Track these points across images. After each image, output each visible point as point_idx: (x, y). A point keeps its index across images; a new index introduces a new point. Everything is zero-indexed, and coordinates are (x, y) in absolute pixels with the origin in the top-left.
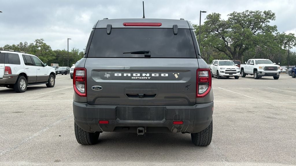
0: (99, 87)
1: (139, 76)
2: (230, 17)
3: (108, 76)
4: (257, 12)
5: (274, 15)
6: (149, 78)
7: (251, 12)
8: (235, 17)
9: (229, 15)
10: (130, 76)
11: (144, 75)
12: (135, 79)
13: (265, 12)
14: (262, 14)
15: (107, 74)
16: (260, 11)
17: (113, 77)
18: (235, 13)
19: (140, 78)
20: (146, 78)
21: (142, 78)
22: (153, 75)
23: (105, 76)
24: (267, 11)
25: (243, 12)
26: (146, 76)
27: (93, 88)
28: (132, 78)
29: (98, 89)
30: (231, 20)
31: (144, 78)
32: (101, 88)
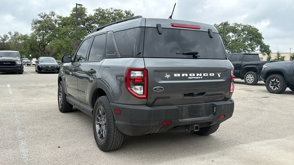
0: (160, 88)
1: (194, 76)
2: (96, 12)
3: (168, 77)
4: (119, 10)
5: (134, 15)
6: (201, 78)
7: (115, 11)
8: (100, 13)
9: (95, 10)
10: (187, 76)
11: (198, 75)
12: (191, 79)
13: (126, 12)
14: (123, 13)
15: (167, 75)
16: (122, 10)
17: (172, 78)
18: (100, 9)
19: (195, 78)
20: (199, 78)
21: (197, 78)
22: (204, 75)
23: (165, 77)
24: (128, 11)
25: (107, 10)
26: (199, 76)
27: (155, 89)
28: (189, 78)
29: (159, 90)
30: (97, 15)
31: (198, 78)
32: (162, 89)
